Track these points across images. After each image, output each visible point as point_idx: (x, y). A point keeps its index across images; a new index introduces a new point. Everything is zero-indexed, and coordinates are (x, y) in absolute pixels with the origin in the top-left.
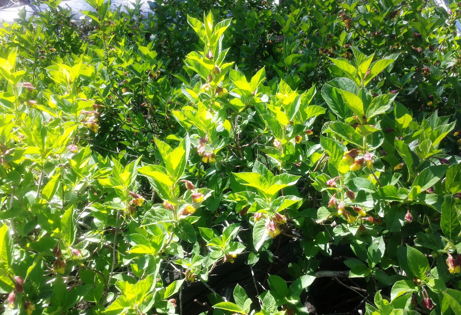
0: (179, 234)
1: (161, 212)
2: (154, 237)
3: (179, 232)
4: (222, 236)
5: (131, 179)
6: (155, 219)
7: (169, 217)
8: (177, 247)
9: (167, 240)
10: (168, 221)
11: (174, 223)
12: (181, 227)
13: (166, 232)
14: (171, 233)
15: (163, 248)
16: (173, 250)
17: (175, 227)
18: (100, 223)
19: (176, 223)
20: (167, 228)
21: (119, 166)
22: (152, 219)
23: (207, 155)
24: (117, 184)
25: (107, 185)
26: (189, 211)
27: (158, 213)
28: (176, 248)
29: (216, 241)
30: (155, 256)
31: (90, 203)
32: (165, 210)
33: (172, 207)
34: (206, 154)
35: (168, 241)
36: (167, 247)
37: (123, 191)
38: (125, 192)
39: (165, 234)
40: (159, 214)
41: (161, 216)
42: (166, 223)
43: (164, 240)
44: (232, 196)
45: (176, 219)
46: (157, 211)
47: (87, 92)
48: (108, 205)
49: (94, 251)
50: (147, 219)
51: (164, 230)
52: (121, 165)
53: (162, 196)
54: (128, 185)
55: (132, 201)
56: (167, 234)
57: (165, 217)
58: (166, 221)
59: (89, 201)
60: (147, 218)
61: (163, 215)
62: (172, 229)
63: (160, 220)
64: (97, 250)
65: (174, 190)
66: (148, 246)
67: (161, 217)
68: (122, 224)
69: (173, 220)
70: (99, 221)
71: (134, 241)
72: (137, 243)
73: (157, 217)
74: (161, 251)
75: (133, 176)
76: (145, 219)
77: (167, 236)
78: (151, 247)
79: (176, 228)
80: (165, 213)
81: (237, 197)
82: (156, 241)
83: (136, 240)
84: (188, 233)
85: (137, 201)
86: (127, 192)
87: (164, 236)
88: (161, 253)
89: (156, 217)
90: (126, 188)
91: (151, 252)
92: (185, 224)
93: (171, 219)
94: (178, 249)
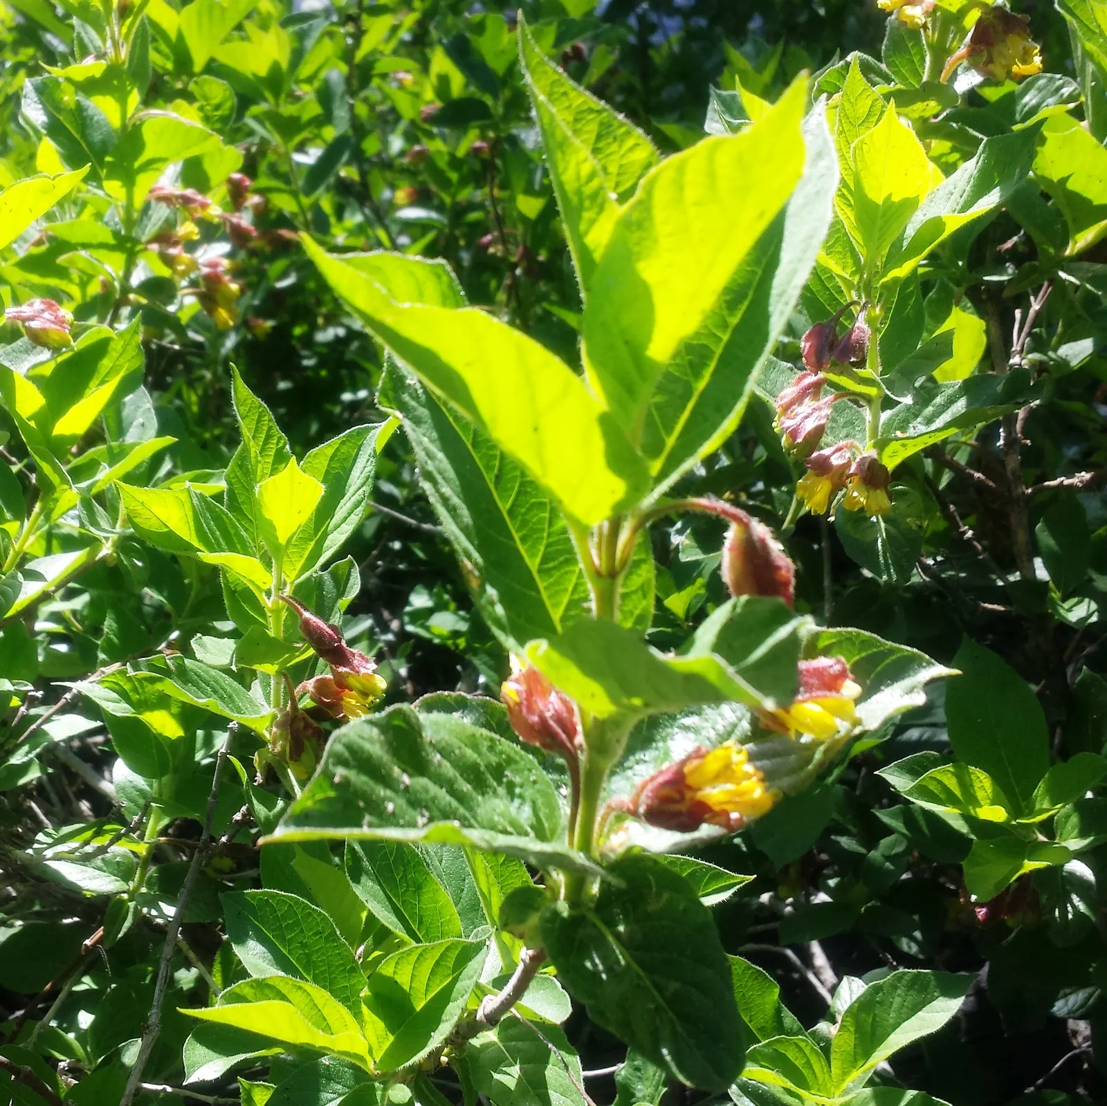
0: (595, 974)
1: (470, 754)
2: (402, 944)
3: (594, 963)
4: (823, 1027)
5: (325, 535)
6: (415, 802)
7: (527, 811)
8: (543, 1059)
9: (480, 991)
10: (514, 841)
11: (559, 878)
12: (611, 925)
13: (486, 932)
14: (523, 953)
15: (448, 1041)
16: (516, 1070)
17: (563, 908)
18: (141, 792)
19: (579, 878)
20: (497, 901)
21: (268, 437)
22: (382, 792)
23: (836, 461)
24: (233, 543)
25: (170, 536)
26: (714, 794)
27: (445, 752)
28: (535, 1062)
29: (791, 1054)
30: (387, 1079)
31: (105, 664)
32: (506, 745)
33: (571, 733)
34: (826, 452)
35: (491, 1003)
36: (476, 1042)
37: (268, 603)
38: (277, 612)
39: (479, 947)
40: (448, 770)
41: (466, 787)
42: (495, 852)
43: (465, 984)
44: (952, 783)
45: (586, 846)
46: (444, 736)
47: (218, 107)
48: (166, 672)
49: (88, 942)
50: (345, 784)
51: (472, 911)
52: (277, 431)
53: (499, 610)
54: (304, 569)
55: (310, 685)
56: (493, 944)
57: (495, 805)
58: (501, 840)
59: (102, 656)
60: (340, 773)
61: (480, 785)
62: (534, 919)
63: (447, 815)
64: (100, 941)
65: (613, 574)
66: (349, 1000)
67: (461, 798)
68: (238, 817)
69: (560, 845)
70: (140, 781)
71: (263, 940)
72: (282, 962)
73: (434, 789)
74: (436, 1054)
75: (340, 513)
76: (328, 775)
77: (489, 964)
78: (365, 1009)
79: (576, 921)
80: (498, 772)
81: (980, 795)
82: (403, 979)
83: (283, 939)
84: (674, 986)
85: (342, 684)
86: (294, 614)
87: (468, 953)
88: (430, 1066)
89: (424, 781)
90: (288, 591)
91: (362, 1050)
92: (653, 907)
93: (541, 835)
94: (552, 1073)
